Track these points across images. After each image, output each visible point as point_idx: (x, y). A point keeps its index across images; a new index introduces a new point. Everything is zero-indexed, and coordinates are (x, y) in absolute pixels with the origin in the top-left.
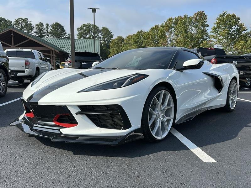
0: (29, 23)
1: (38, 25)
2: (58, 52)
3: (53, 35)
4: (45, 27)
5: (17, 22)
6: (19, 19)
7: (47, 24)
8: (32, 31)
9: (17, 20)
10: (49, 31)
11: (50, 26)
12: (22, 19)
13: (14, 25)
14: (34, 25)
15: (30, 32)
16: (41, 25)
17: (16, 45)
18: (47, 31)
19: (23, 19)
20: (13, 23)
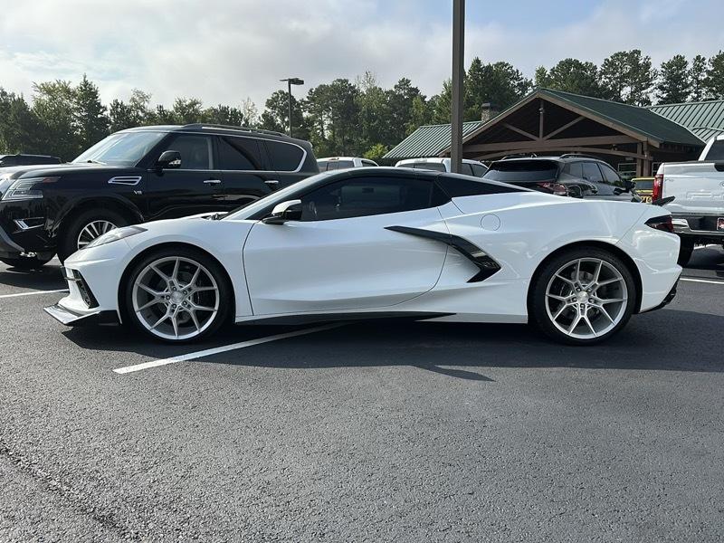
0: (641, 62)
1: (670, 65)
2: (658, 146)
3: (714, 89)
4: (690, 66)
5: (610, 65)
6: (617, 55)
7: (698, 57)
8: (648, 86)
9: (610, 59)
10: (703, 76)
11: (706, 61)
12: (624, 54)
13: (602, 73)
14: (656, 66)
15: (644, 89)
16: (679, 62)
17: (548, 136)
18: (697, 79)
19: (626, 55)
20: (599, 70)
